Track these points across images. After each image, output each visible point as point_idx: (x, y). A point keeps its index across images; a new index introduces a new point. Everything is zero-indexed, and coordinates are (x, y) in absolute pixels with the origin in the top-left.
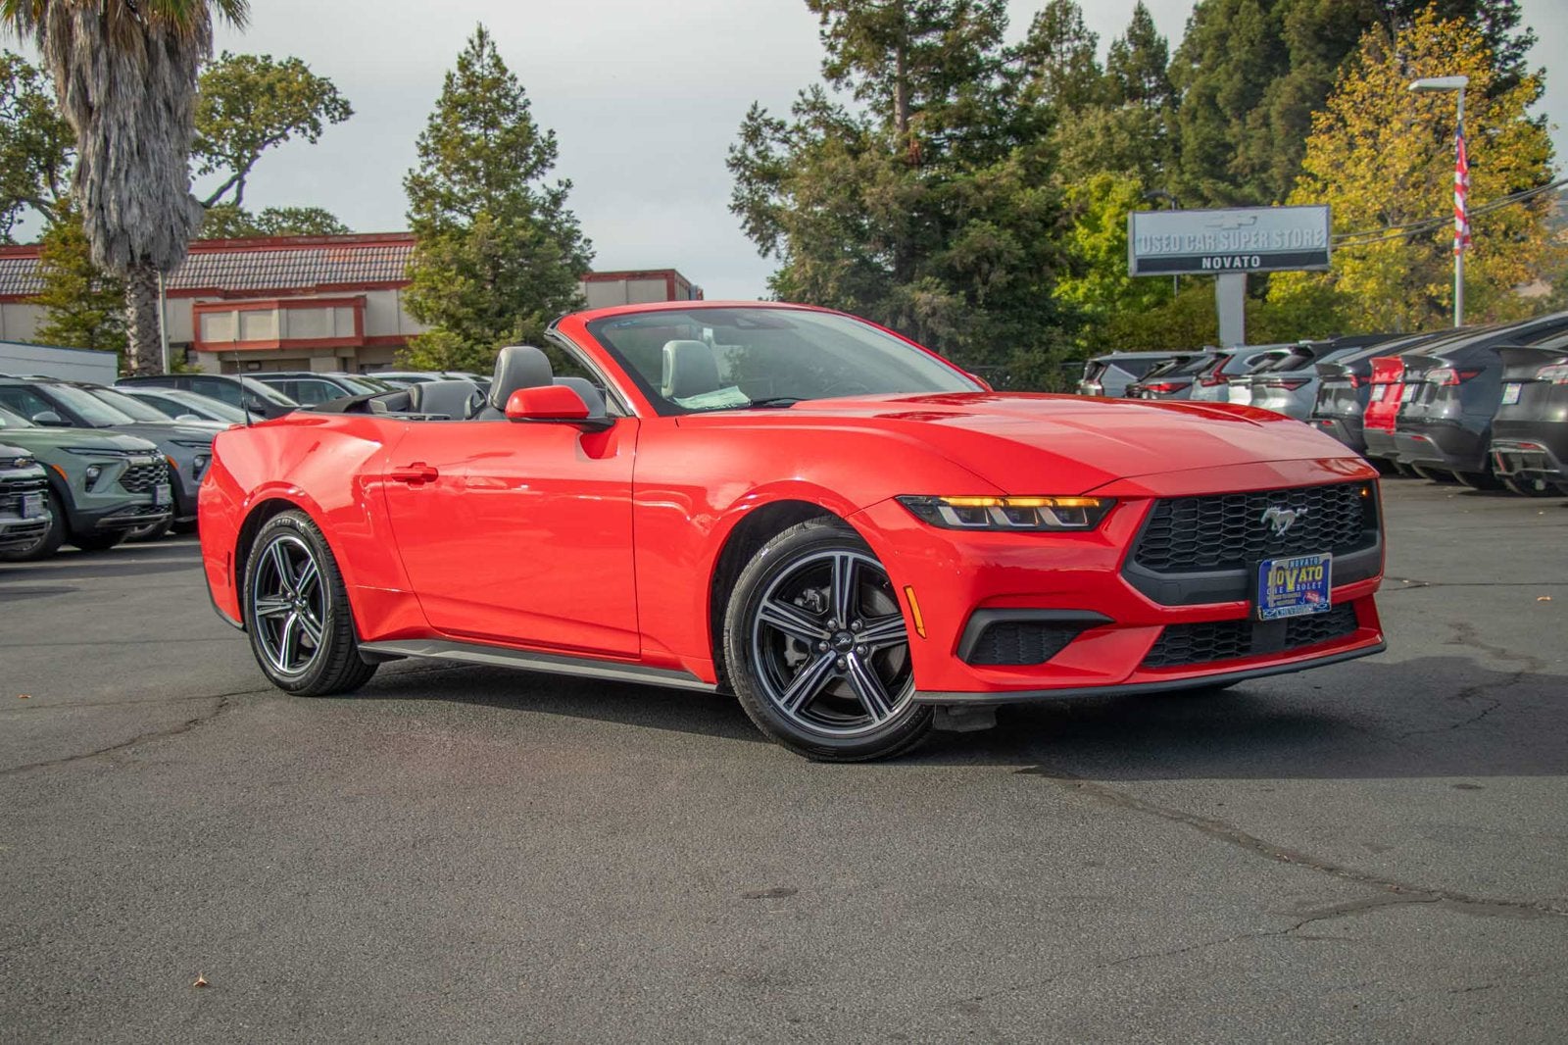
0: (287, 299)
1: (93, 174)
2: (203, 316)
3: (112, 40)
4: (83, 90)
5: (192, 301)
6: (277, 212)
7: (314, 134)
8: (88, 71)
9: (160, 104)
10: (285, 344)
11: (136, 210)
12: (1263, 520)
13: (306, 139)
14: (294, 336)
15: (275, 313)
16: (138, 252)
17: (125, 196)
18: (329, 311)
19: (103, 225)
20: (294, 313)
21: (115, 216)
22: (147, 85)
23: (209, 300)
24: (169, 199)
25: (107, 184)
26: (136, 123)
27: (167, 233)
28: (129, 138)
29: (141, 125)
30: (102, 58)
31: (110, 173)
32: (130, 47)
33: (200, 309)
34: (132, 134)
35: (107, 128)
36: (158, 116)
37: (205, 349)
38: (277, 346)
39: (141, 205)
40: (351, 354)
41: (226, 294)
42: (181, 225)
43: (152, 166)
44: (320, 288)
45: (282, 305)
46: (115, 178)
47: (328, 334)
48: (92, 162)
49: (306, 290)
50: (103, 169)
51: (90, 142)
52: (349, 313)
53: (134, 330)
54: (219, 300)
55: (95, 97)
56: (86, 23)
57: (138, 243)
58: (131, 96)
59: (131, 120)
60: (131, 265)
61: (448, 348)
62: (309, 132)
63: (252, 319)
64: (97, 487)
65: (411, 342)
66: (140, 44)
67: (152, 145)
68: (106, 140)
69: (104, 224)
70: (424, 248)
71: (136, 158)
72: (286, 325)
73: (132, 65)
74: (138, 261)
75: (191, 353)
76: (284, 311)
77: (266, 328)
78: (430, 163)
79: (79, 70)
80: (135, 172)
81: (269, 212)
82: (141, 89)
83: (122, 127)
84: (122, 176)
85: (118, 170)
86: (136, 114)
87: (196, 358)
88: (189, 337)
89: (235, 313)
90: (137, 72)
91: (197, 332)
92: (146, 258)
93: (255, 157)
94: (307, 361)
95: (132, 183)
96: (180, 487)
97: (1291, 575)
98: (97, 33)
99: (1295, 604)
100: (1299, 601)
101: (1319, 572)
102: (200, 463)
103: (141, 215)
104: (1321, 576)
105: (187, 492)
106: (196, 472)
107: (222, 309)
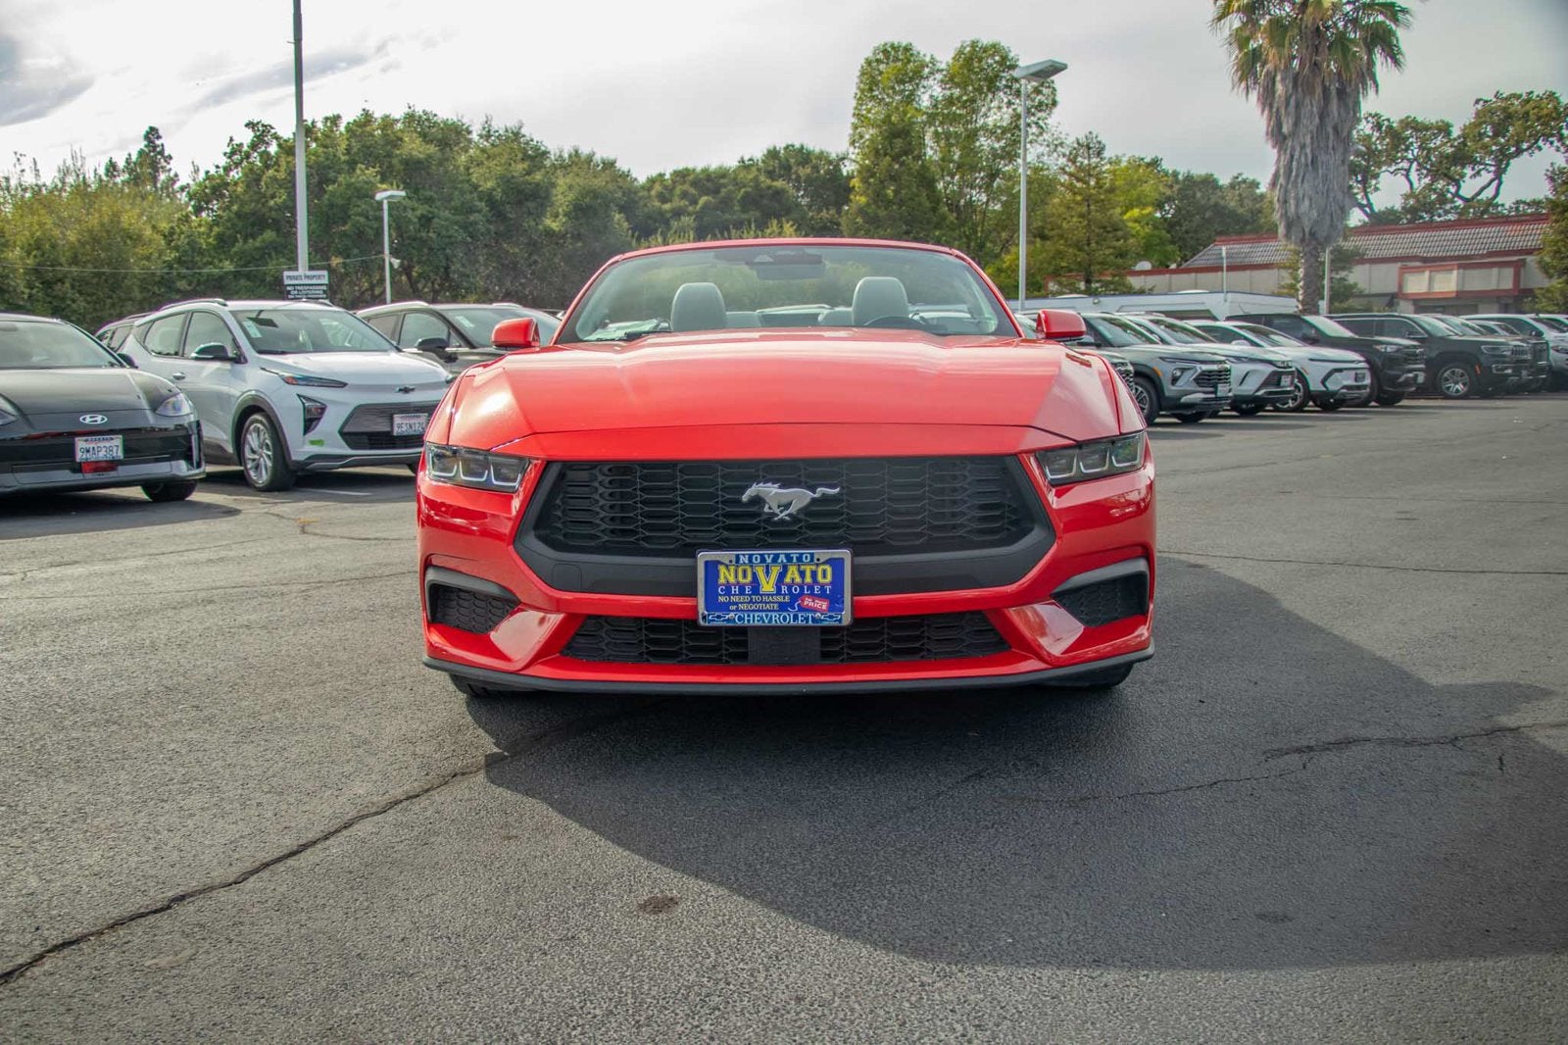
0: (1466, 262)
1: (1281, 180)
2: (1407, 275)
3: (1300, 90)
4: (1279, 125)
5: (1399, 264)
6: (1524, 203)
7: (1559, 144)
8: (1283, 111)
9: (1330, 130)
10: (1460, 294)
11: (1307, 203)
12: (745, 498)
13: (1553, 148)
14: (1468, 288)
15: (1455, 272)
16: (1307, 230)
17: (1301, 194)
18: (1495, 271)
19: (1285, 215)
20: (1467, 272)
21: (1293, 207)
22: (1321, 118)
23: (1410, 264)
24: (1332, 195)
25: (1290, 186)
26: (1312, 143)
27: (1328, 218)
28: (1306, 155)
29: (1316, 144)
30: (1292, 102)
31: (1292, 178)
32: (1312, 93)
33: (1404, 270)
34: (1308, 150)
35: (1293, 149)
36: (1328, 138)
37: (1406, 297)
38: (1454, 295)
39: (1311, 199)
40: (1510, 301)
41: (1425, 260)
42: (1339, 212)
43: (1320, 172)
44: (1490, 254)
45: (1460, 267)
46: (1296, 180)
47: (1492, 285)
48: (1282, 171)
49: (1483, 256)
50: (1288, 176)
51: (1282, 159)
52: (1509, 272)
53: (1301, 284)
54: (1418, 264)
55: (1285, 130)
56: (1283, 80)
57: (1307, 225)
58: (1310, 124)
59: (1308, 141)
60: (1303, 240)
61: (1564, 296)
62: (1556, 144)
63: (1439, 277)
65: (1537, 292)
66: (1319, 90)
67: (1322, 158)
68: (1292, 157)
69: (1286, 212)
70: (1556, 222)
71: (1310, 168)
72: (1462, 280)
73: (1312, 106)
74: (1307, 236)
75: (1395, 300)
76: (1461, 271)
77: (1447, 283)
79: (1278, 110)
80: (1309, 177)
81: (1518, 202)
82: (1317, 120)
83: (1303, 147)
84: (1300, 180)
85: (1297, 176)
86: (1312, 138)
87: (1398, 304)
88: (1395, 289)
89: (1427, 273)
90: (1315, 109)
91: (1400, 286)
92: (1312, 234)
93: (1508, 165)
94: (1476, 306)
95: (1306, 185)
96: (1163, 391)
97: (767, 573)
98: (1290, 86)
99: (774, 611)
100: (783, 607)
101: (824, 572)
102: (1178, 374)
103: (1311, 206)
104: (829, 578)
105: (1167, 394)
106: (1175, 380)
107: (1419, 270)
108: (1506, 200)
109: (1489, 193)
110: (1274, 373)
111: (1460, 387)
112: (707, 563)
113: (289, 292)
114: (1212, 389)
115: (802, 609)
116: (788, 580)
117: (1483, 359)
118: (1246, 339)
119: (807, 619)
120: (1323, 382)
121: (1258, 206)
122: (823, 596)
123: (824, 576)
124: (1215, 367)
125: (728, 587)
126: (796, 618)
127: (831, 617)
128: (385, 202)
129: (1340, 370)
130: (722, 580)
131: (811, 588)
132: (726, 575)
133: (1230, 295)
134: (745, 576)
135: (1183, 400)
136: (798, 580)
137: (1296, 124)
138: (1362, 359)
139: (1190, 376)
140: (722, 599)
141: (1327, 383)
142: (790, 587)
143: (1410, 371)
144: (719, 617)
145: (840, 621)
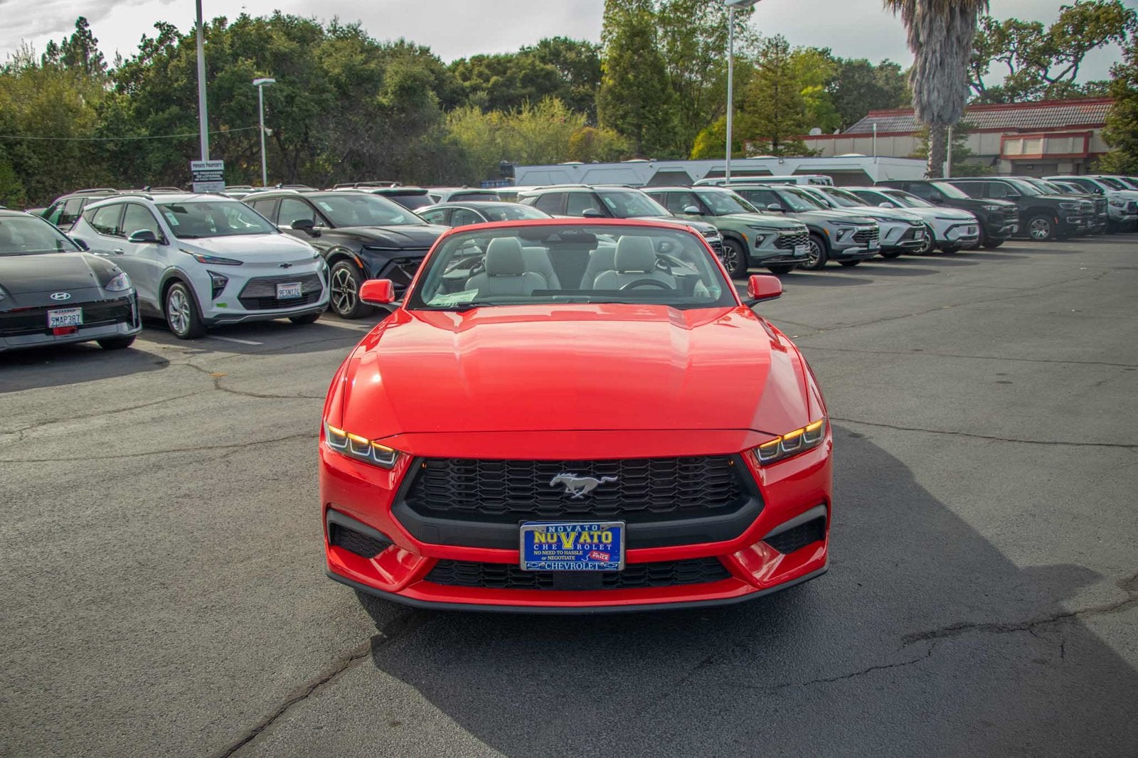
0: (1050, 133)
1: (918, 77)
2: (1007, 142)
3: (933, 9)
4: (917, 36)
5: (1002, 134)
6: (1094, 83)
7: (1121, 40)
8: (920, 25)
9: (954, 39)
10: (1045, 156)
11: (936, 94)
12: (552, 483)
13: (1116, 43)
14: (1051, 152)
15: (1042, 140)
16: (936, 114)
17: (932, 87)
18: (1071, 139)
19: (920, 102)
20: (1052, 141)
21: (926, 97)
22: (948, 31)
23: (1010, 134)
24: (954, 87)
25: (924, 81)
26: (940, 50)
27: (951, 105)
28: (936, 58)
29: (943, 51)
30: (927, 19)
31: (926, 75)
32: (942, 11)
33: (1005, 138)
34: (938, 55)
35: (927, 53)
36: (952, 46)
37: (1006, 158)
38: (1041, 157)
39: (939, 91)
40: (1081, 162)
41: (1021, 130)
42: (959, 100)
43: (946, 71)
44: (1068, 127)
45: (1046, 136)
46: (928, 77)
47: (1069, 150)
48: (918, 70)
49: (1062, 128)
50: (923, 73)
51: (919, 60)
52: (1081, 141)
53: (931, 153)
54: (1016, 134)
55: (922, 39)
56: (921, 2)
57: (936, 110)
58: (940, 35)
59: (938, 48)
60: (932, 120)
61: (1120, 161)
62: (1119, 39)
63: (1030, 143)
64: (763, 245)
65: (1101, 157)
66: (947, 10)
67: (948, 60)
68: (926, 59)
69: (921, 100)
70: (1116, 106)
71: (939, 67)
72: (1046, 146)
73: (941, 22)
74: (935, 118)
75: (998, 160)
76: (1046, 139)
77: (1036, 148)
78: (1129, 58)
79: (916, 25)
80: (938, 74)
81: (1089, 83)
82: (945, 33)
83: (934, 52)
84: (931, 77)
85: (929, 74)
86: (941, 46)
87: (1000, 164)
88: (997, 151)
89: (1022, 141)
90: (944, 24)
91: (1002, 150)
92: (939, 116)
93: (1083, 55)
94: (1056, 166)
95: (936, 80)
96: (830, 244)
97: (568, 536)
98: (926, 6)
99: (572, 560)
100: (578, 558)
101: (607, 536)
102: (841, 233)
103: (939, 95)
104: (610, 540)
105: (833, 247)
106: (839, 237)
107: (1016, 138)
108: (1081, 81)
109: (1069, 76)
110: (910, 230)
111: (1043, 233)
112: (526, 532)
113: (195, 177)
114: (864, 244)
115: (590, 559)
116: (582, 540)
117: (1060, 212)
118: (890, 201)
119: (594, 566)
120: (945, 234)
121: (899, 84)
122: (605, 551)
123: (607, 538)
124: (868, 228)
125: (540, 547)
126: (587, 565)
127: (611, 565)
128: (260, 86)
129: (957, 226)
130: (536, 541)
131: (597, 546)
132: (539, 538)
133: (878, 159)
134: (552, 538)
135: (845, 252)
136: (589, 540)
137: (930, 35)
138: (973, 217)
139: (849, 235)
140: (536, 553)
141: (948, 235)
142: (583, 545)
143: (1008, 224)
144: (534, 565)
145: (617, 568)
